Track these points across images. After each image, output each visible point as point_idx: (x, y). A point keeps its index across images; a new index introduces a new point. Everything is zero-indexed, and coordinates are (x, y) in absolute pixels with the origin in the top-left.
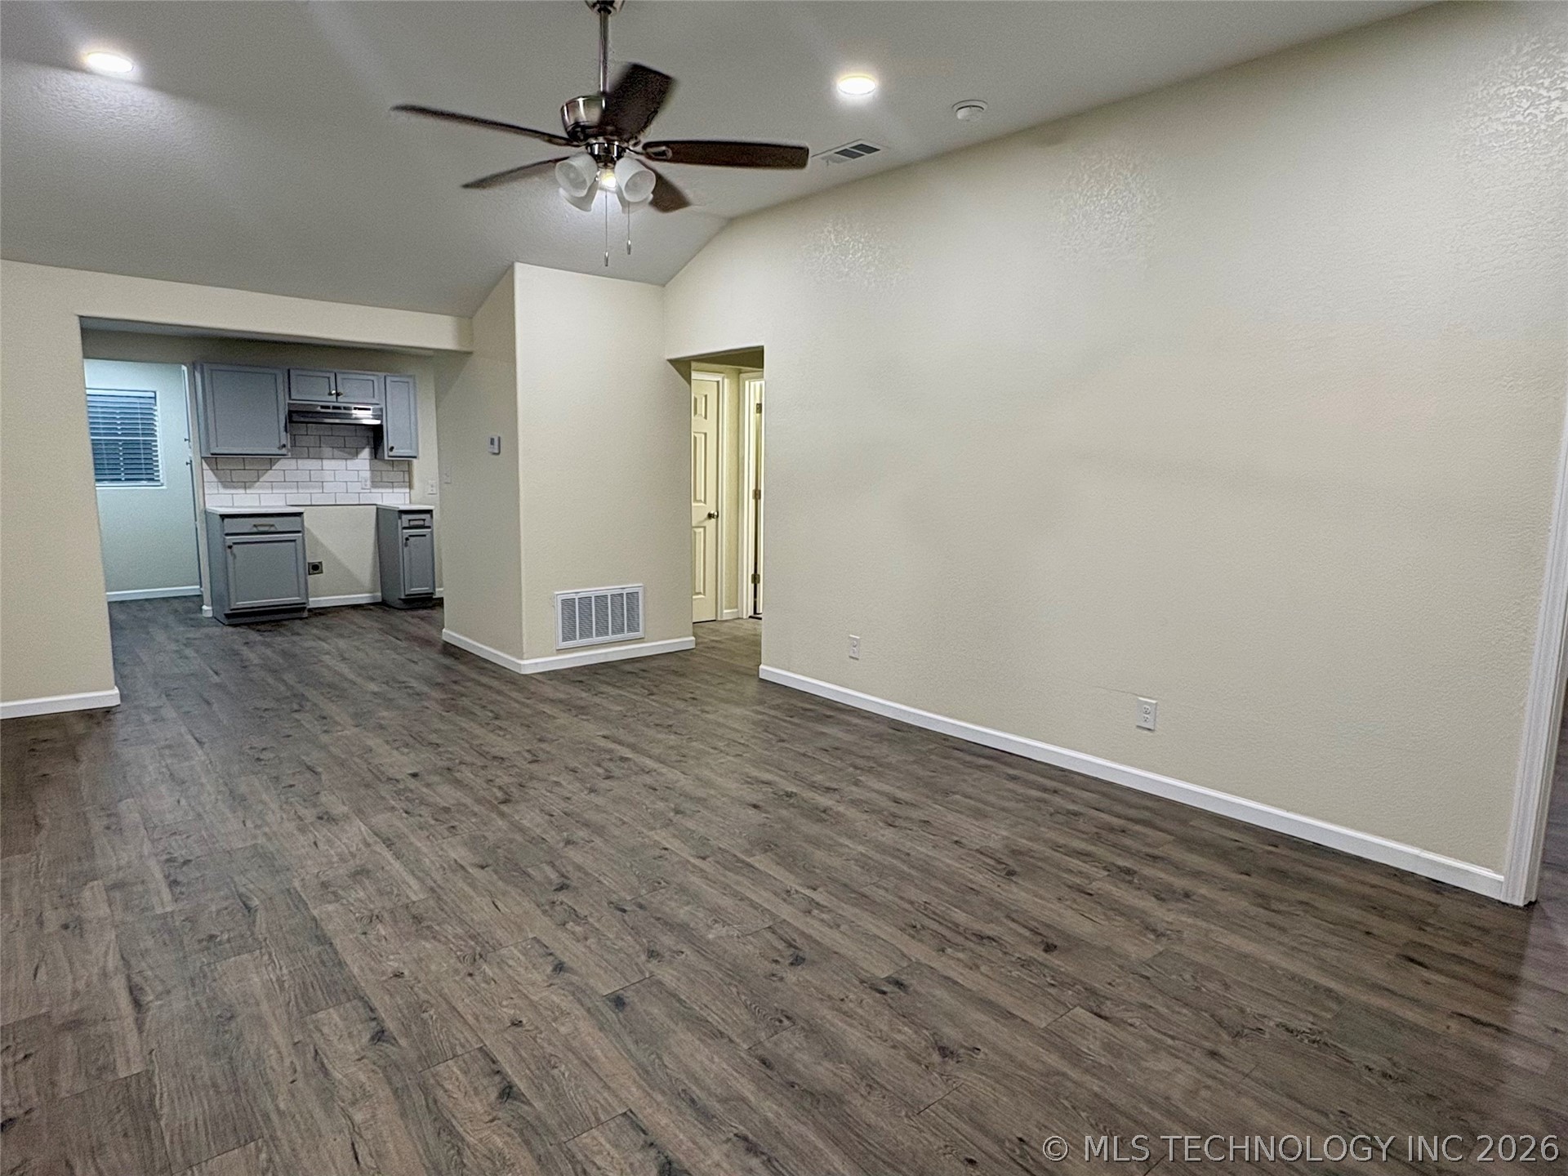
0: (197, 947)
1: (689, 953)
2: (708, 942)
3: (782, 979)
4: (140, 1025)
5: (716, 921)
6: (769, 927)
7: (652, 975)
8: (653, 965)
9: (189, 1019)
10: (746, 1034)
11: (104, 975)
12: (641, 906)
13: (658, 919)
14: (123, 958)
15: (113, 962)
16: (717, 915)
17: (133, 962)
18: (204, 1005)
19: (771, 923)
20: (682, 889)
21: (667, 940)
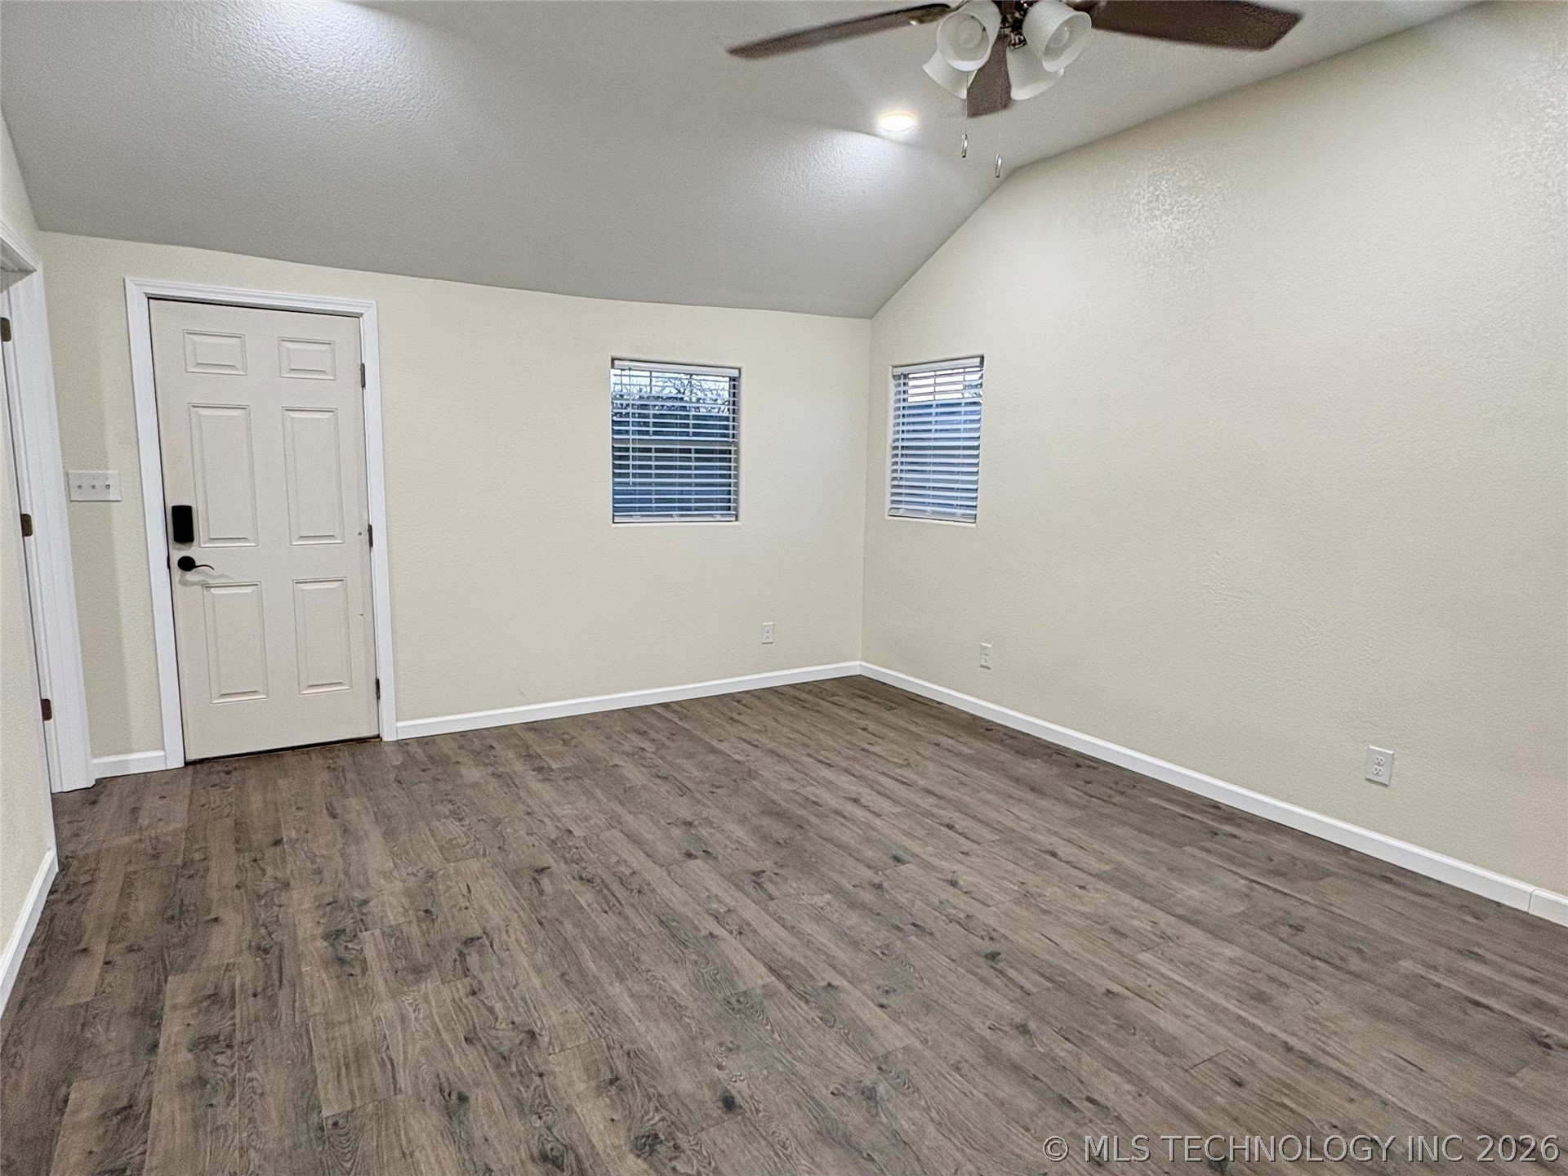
1: (847, 885)
2: (830, 892)
3: (776, 863)
5: (822, 908)
6: (773, 899)
7: (877, 873)
8: (877, 880)
10: (809, 839)
12: (898, 928)
13: (878, 914)
16: (819, 916)
19: (770, 903)
20: (856, 945)
21: (868, 896)
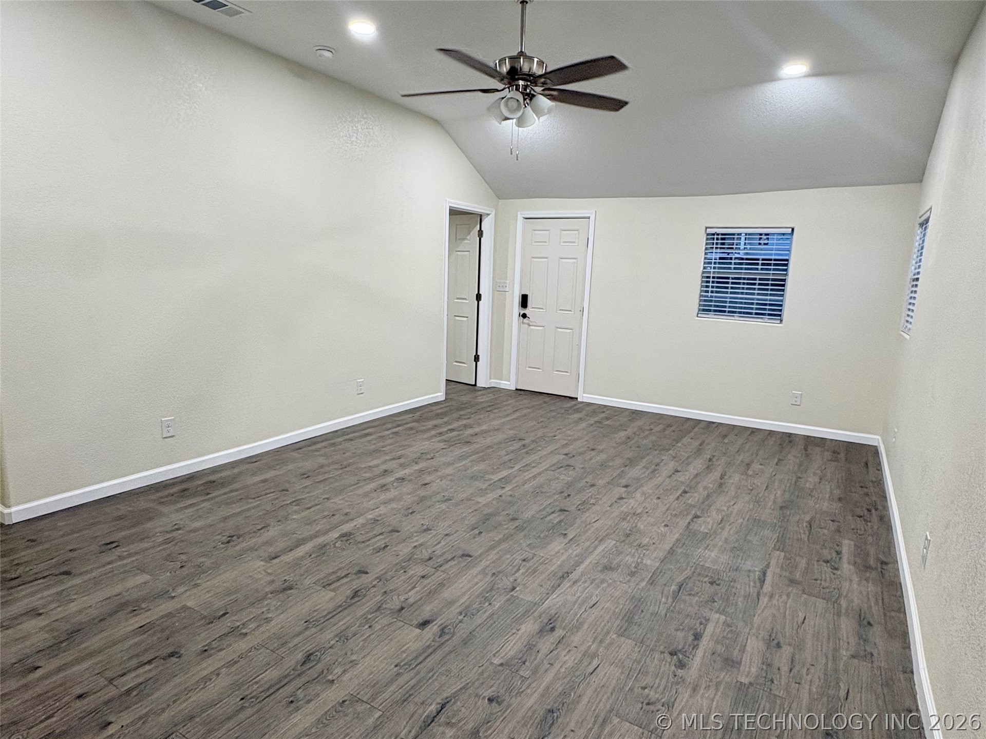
0: (722, 583)
4: (768, 566)
9: (749, 556)
11: (771, 596)
14: (759, 600)
15: (764, 600)
17: (755, 595)
18: (740, 558)
